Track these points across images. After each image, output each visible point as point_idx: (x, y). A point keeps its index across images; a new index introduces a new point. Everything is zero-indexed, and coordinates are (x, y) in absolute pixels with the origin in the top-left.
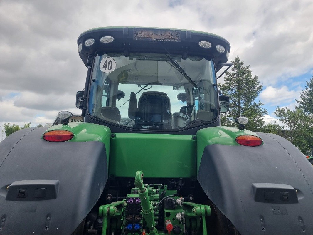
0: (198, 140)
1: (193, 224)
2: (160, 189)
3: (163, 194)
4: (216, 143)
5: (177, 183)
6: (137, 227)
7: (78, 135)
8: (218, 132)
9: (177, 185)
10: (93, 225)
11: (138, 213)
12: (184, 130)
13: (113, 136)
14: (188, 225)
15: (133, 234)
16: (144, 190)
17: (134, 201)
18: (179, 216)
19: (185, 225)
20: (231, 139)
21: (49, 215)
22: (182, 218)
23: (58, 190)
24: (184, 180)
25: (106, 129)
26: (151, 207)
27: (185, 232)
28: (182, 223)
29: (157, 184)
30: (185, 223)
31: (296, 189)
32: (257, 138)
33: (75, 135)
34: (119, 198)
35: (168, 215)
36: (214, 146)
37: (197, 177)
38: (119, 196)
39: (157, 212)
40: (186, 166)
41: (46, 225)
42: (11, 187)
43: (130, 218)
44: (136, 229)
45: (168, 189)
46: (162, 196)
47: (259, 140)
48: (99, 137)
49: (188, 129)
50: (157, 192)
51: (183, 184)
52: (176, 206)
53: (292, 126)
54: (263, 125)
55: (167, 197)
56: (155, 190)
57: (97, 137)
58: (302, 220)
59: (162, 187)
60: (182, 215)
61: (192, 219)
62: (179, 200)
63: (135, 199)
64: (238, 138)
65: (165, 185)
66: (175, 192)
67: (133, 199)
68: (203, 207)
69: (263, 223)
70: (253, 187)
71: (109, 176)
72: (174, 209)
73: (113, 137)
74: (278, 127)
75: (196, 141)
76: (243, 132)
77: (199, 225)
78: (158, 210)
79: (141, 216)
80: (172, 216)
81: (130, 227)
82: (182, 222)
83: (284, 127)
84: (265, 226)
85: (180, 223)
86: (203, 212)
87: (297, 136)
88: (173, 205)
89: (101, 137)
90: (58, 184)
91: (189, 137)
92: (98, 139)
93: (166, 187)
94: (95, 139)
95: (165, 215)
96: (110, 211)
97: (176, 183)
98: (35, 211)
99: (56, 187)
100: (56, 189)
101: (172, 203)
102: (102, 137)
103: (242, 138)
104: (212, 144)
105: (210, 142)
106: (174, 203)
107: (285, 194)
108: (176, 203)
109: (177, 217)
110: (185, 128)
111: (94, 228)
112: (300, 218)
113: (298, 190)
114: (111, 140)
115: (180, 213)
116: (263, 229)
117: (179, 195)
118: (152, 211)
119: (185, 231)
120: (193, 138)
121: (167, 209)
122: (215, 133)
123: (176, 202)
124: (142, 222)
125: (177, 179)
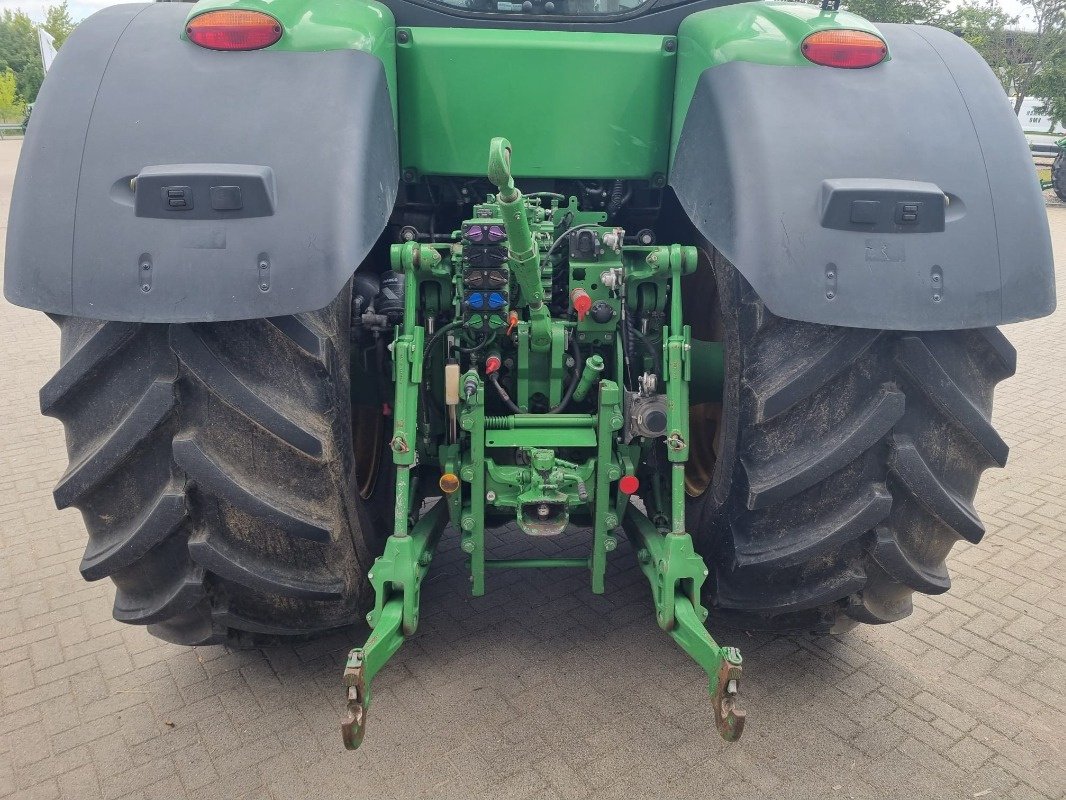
0: (682, 53)
1: (647, 299)
2: (555, 209)
3: (564, 223)
4: (739, 60)
5: (608, 195)
6: (495, 300)
7: (296, 27)
8: (752, 21)
9: (608, 199)
10: (372, 304)
11: (496, 265)
12: (638, 16)
13: (401, 38)
14: (634, 301)
15: (486, 317)
16: (514, 194)
17: (486, 233)
18: (609, 278)
19: (626, 301)
20: (789, 43)
21: (263, 256)
22: (617, 282)
23: (275, 192)
24: (627, 183)
25: (378, 11)
26: (534, 246)
27: (623, 318)
28: (615, 296)
29: (549, 194)
30: (626, 298)
31: (947, 194)
32: (873, 38)
33: (287, 30)
34: (437, 236)
35: (580, 275)
36: (730, 67)
37: (670, 177)
38: (436, 232)
39: (549, 270)
40: (637, 142)
41: (260, 280)
42: (140, 179)
43: (476, 277)
44: (493, 306)
45: (580, 208)
46: (563, 226)
47: (879, 45)
48: (363, 38)
49: (650, 11)
50: (546, 218)
51: (626, 197)
52: (602, 252)
53: (1048, 14)
54: (939, 9)
55: (578, 229)
56: (541, 211)
57: (357, 38)
58: (941, 273)
59: (563, 204)
60: (617, 274)
61: (644, 286)
62: (613, 236)
63: (488, 231)
64: (808, 41)
65: (573, 198)
66: (601, 216)
67: (482, 229)
68: (676, 249)
69: (831, 282)
70: (825, 189)
71: (404, 171)
72: (595, 260)
73: (403, 40)
74: (994, 20)
75: (676, 56)
76: (833, 17)
77: (662, 302)
78: (551, 265)
79: (504, 274)
80: (589, 279)
81: (476, 300)
82: (617, 294)
83: (1017, 18)
84: (835, 289)
85: (611, 296)
86: (676, 263)
87: (1055, 57)
88: (593, 251)
89: (367, 36)
90: (270, 176)
91: (651, 44)
92: (358, 45)
93: (576, 203)
94: (349, 42)
95: (571, 274)
96: (422, 257)
97: (605, 194)
98: (223, 246)
99: (266, 183)
100: (267, 188)
101: (592, 243)
102: (372, 38)
103: (825, 39)
104: (726, 61)
105: (719, 55)
106: (597, 243)
107: (911, 205)
108: (604, 245)
109: (603, 279)
110: (642, 10)
111: (377, 311)
112: (937, 269)
113: (953, 198)
114: (399, 52)
115: (612, 270)
116: (830, 297)
117: (611, 223)
118: (536, 255)
119: (624, 315)
120: (668, 47)
121: (576, 260)
122: (739, 27)
123: (601, 241)
124: (507, 289)
125: (607, 184)
